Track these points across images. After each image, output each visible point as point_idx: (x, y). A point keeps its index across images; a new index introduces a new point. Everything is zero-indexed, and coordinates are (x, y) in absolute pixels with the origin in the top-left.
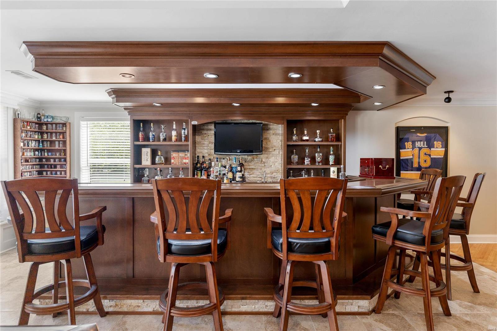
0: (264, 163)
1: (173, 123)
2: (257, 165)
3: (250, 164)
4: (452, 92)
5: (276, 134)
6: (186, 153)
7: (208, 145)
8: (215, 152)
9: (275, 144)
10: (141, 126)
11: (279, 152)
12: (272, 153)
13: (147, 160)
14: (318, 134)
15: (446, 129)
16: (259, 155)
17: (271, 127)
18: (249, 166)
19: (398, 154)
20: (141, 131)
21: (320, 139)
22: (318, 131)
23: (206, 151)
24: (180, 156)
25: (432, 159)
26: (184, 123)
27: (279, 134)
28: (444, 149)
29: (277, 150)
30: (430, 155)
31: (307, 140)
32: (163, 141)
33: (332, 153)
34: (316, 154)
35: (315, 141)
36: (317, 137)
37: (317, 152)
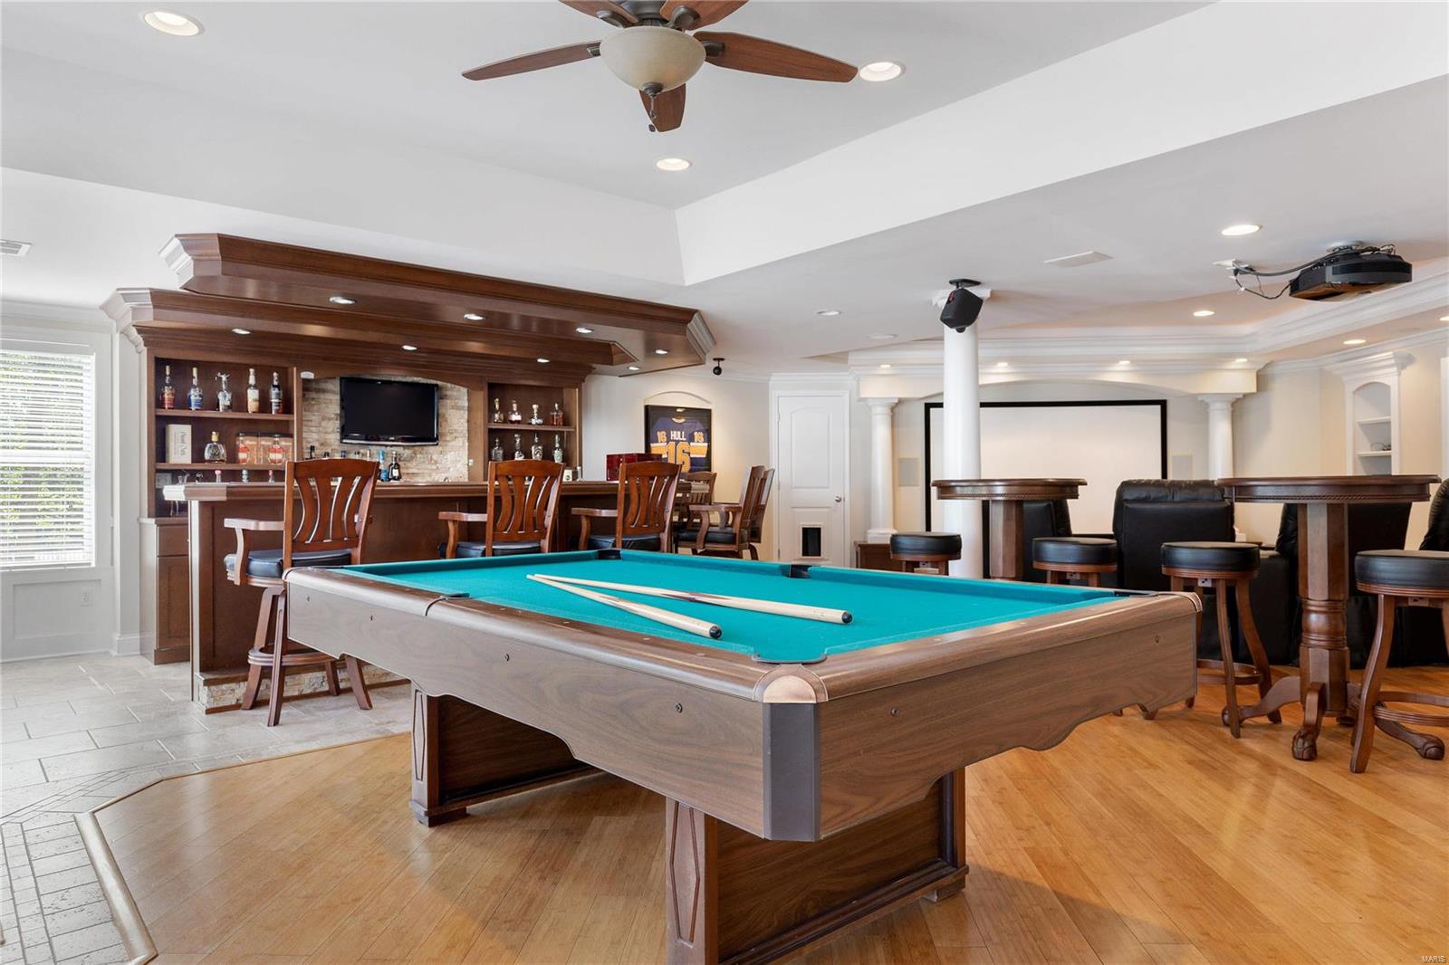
0: (436, 462)
1: (249, 372)
2: (423, 466)
3: (409, 465)
4: (722, 359)
5: (458, 408)
6: (277, 439)
7: (320, 423)
8: (342, 439)
9: (456, 427)
10: (168, 373)
11: (463, 443)
12: (450, 444)
13: (183, 453)
14: (535, 411)
15: (708, 412)
16: (425, 448)
17: (449, 393)
18: (407, 468)
19: (648, 447)
20: (168, 385)
21: (540, 421)
22: (535, 407)
23: (315, 436)
24: (263, 446)
25: (692, 460)
26: (275, 374)
27: (462, 408)
28: (706, 444)
29: (460, 439)
30: (689, 454)
31: (518, 422)
32: (225, 410)
33: (557, 445)
34: (533, 448)
35: (531, 424)
36: (533, 417)
37: (534, 444)
